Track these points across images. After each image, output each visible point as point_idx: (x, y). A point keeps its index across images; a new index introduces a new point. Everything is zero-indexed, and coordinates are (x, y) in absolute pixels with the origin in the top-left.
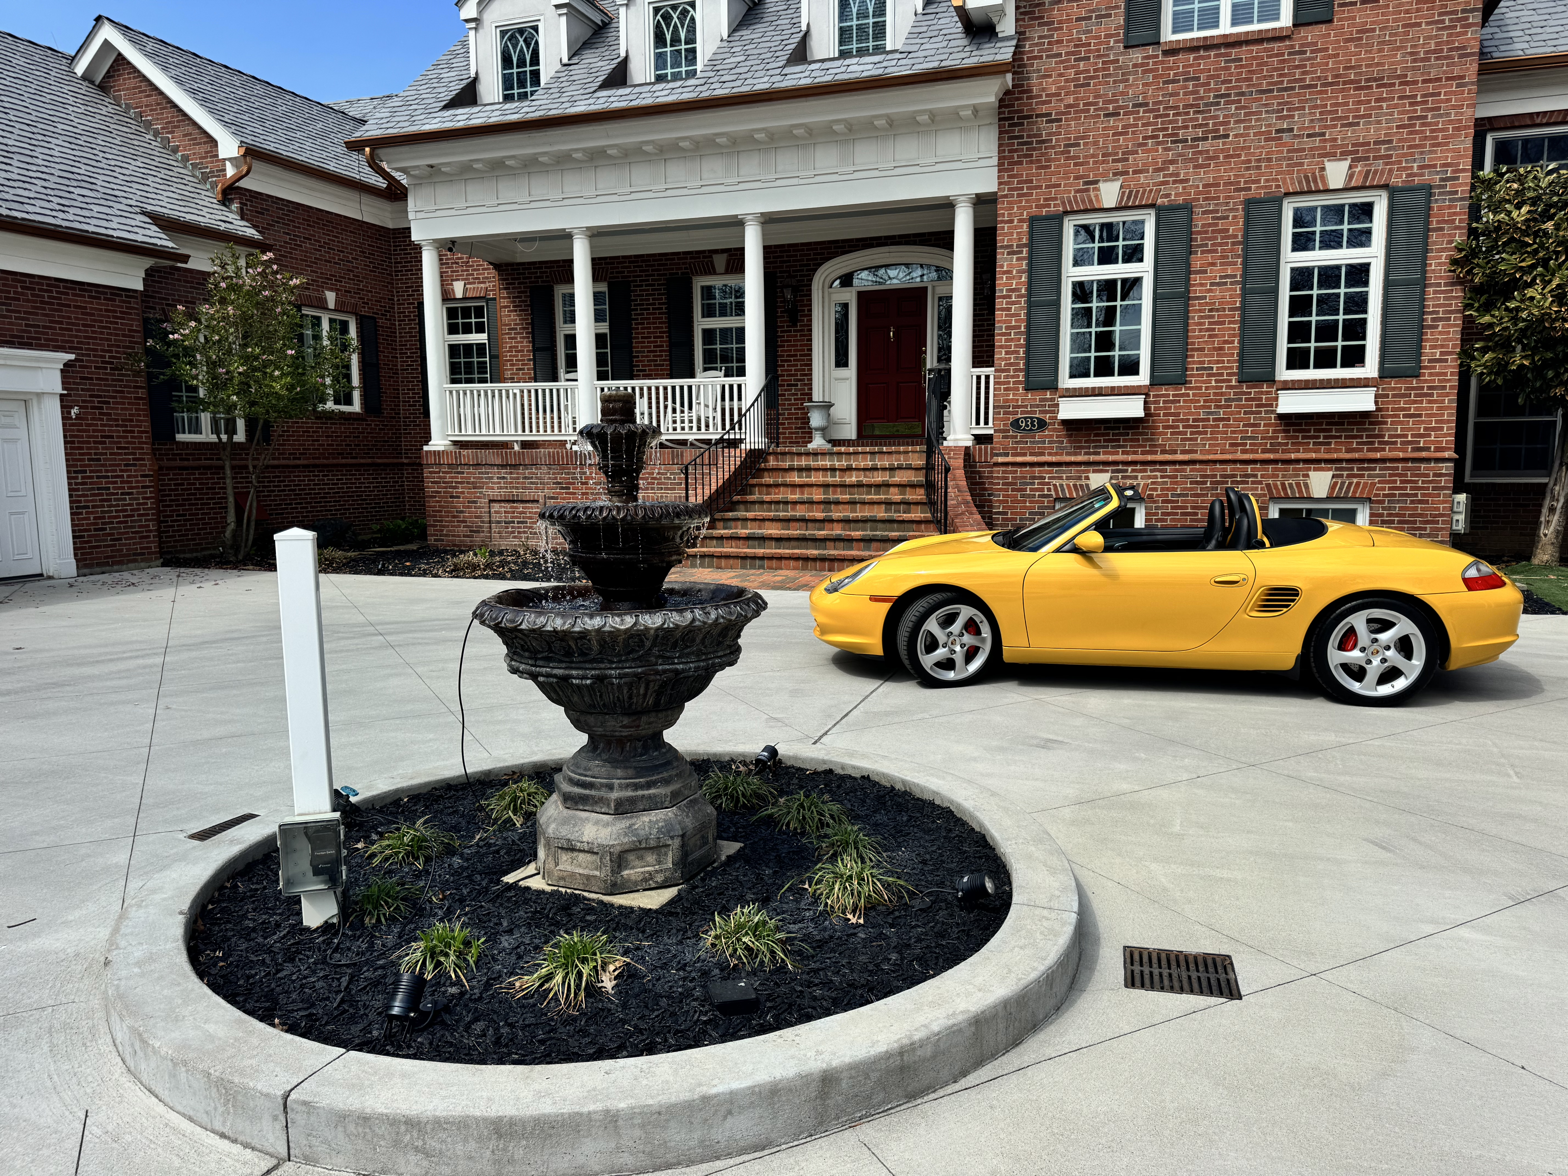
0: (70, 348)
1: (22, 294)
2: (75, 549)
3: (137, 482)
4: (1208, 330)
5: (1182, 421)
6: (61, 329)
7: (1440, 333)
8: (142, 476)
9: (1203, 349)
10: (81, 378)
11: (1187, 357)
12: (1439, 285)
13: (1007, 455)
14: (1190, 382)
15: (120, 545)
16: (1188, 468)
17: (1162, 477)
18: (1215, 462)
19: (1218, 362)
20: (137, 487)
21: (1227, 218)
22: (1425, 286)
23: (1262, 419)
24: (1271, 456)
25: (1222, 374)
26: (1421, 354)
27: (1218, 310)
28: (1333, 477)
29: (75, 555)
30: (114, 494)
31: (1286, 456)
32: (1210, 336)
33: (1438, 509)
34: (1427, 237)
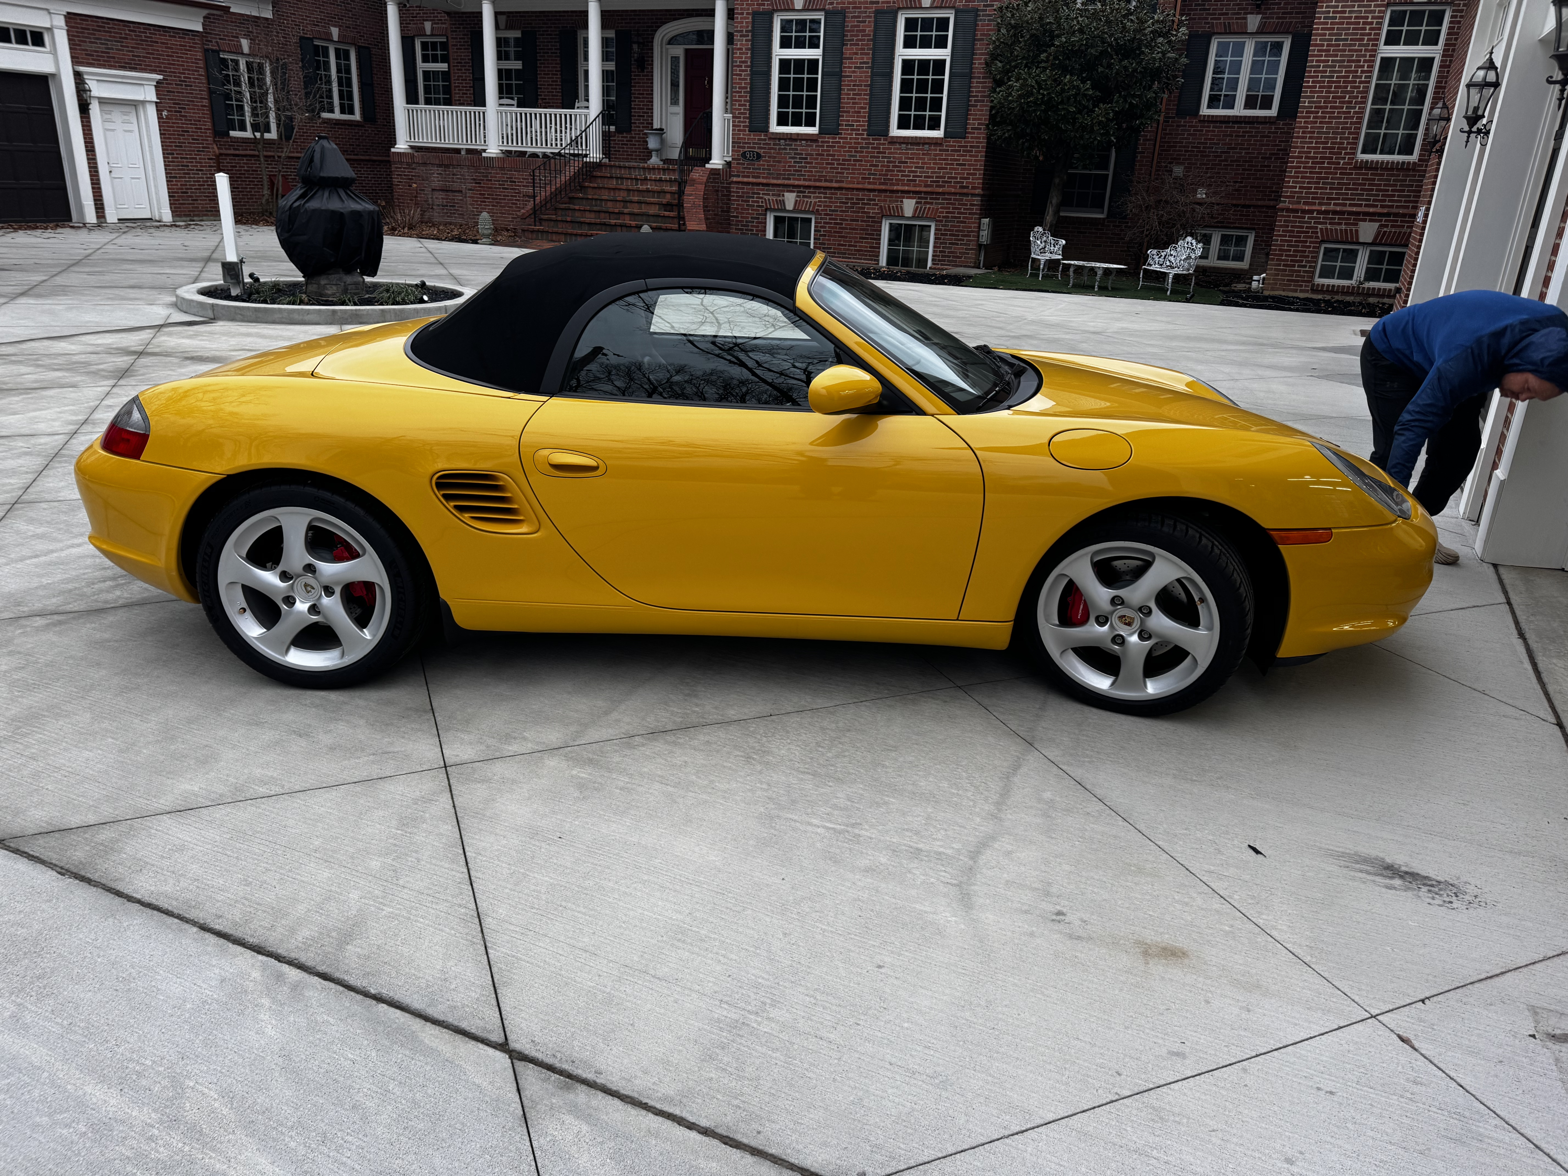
0: (160, 71)
1: (129, 35)
2: (171, 204)
4: (852, 99)
5: (836, 160)
6: (154, 58)
7: (979, 110)
8: (209, 159)
9: (849, 112)
10: (168, 91)
11: (840, 116)
12: (979, 78)
13: (738, 176)
14: (841, 134)
16: (839, 192)
17: (825, 198)
18: (853, 189)
19: (857, 121)
21: (865, 22)
22: (971, 78)
23: (880, 162)
24: (883, 187)
25: (859, 130)
26: (967, 124)
27: (858, 86)
28: (917, 203)
29: (171, 208)
31: (891, 188)
32: (853, 103)
33: (970, 227)
34: (974, 45)
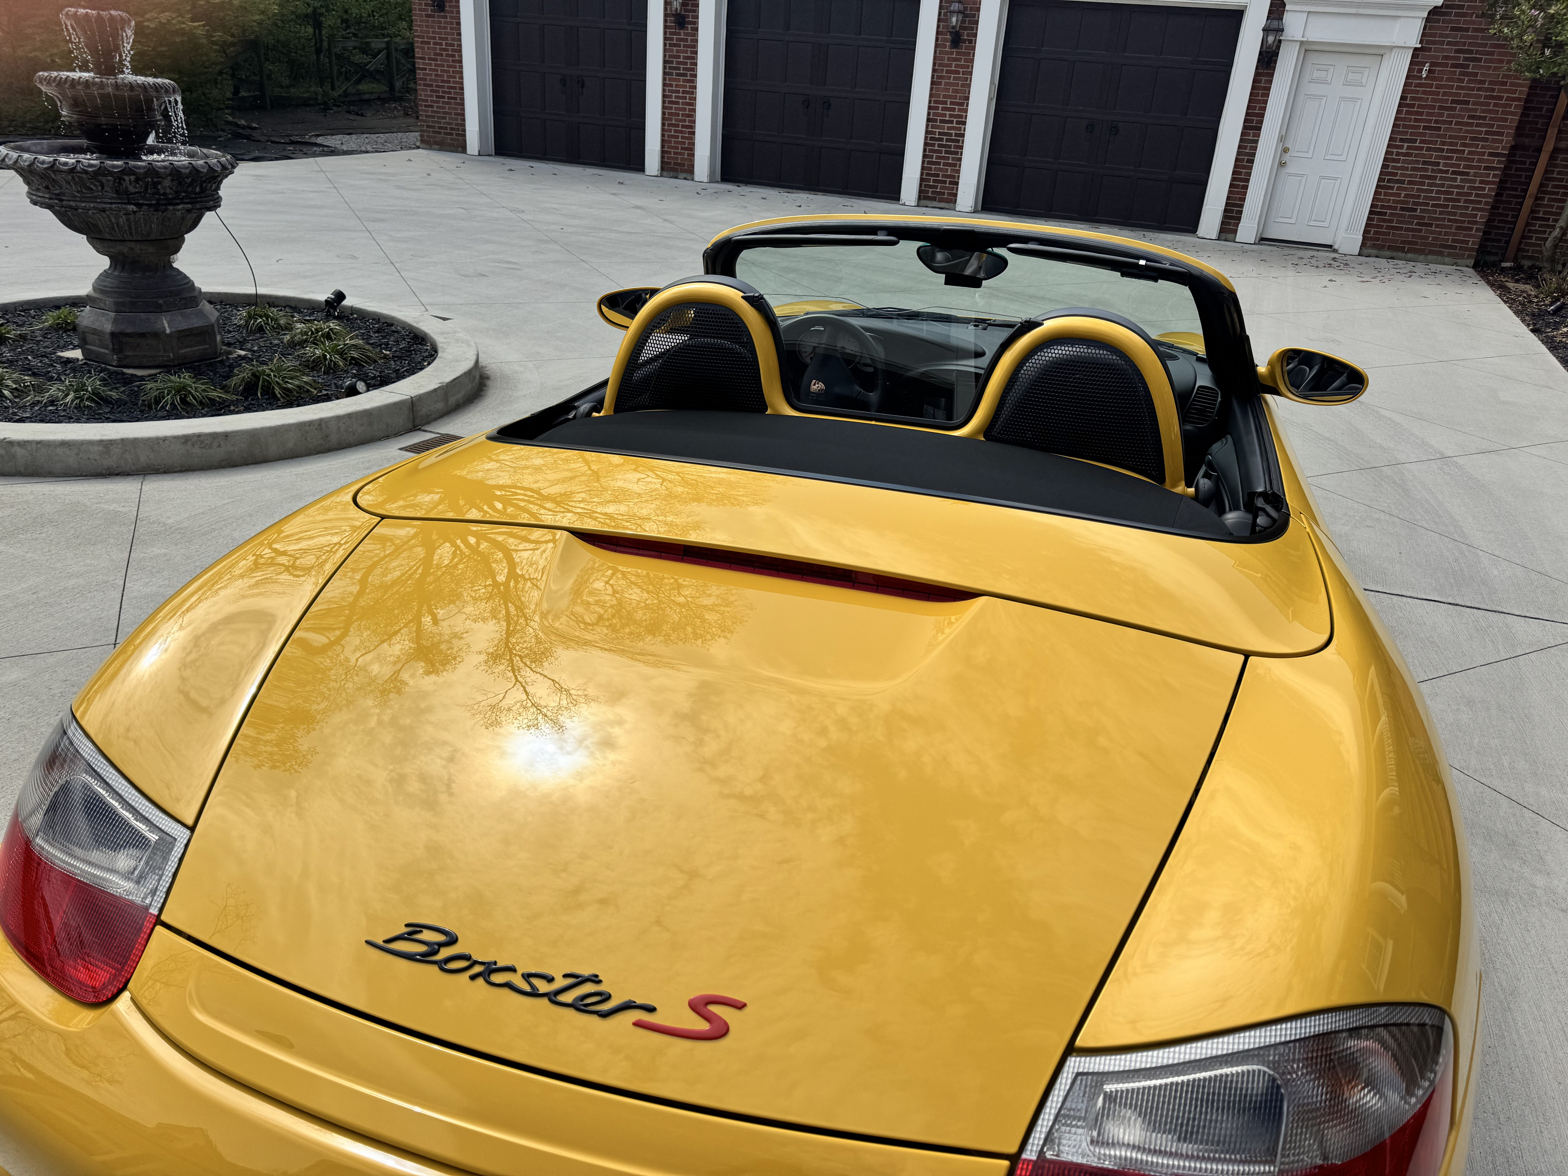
2: (1368, 225)
3: (1479, 161)
10: (1451, 28)
15: (1427, 231)
20: (1479, 168)
29: (1365, 231)
30: (1441, 171)
